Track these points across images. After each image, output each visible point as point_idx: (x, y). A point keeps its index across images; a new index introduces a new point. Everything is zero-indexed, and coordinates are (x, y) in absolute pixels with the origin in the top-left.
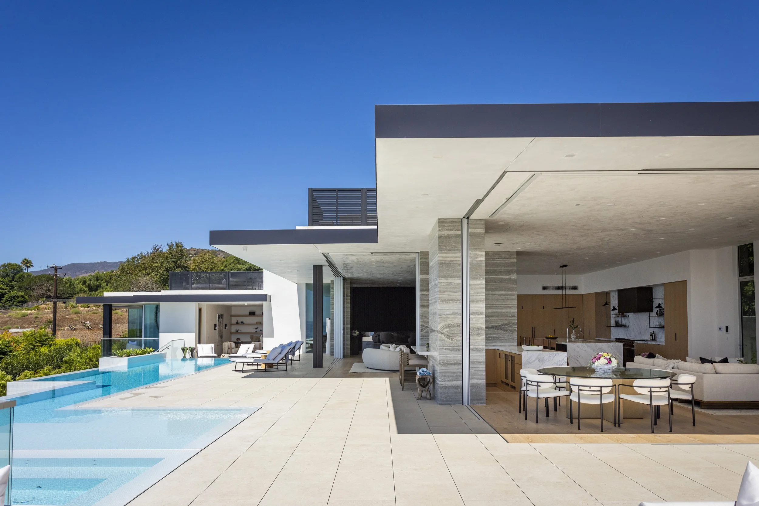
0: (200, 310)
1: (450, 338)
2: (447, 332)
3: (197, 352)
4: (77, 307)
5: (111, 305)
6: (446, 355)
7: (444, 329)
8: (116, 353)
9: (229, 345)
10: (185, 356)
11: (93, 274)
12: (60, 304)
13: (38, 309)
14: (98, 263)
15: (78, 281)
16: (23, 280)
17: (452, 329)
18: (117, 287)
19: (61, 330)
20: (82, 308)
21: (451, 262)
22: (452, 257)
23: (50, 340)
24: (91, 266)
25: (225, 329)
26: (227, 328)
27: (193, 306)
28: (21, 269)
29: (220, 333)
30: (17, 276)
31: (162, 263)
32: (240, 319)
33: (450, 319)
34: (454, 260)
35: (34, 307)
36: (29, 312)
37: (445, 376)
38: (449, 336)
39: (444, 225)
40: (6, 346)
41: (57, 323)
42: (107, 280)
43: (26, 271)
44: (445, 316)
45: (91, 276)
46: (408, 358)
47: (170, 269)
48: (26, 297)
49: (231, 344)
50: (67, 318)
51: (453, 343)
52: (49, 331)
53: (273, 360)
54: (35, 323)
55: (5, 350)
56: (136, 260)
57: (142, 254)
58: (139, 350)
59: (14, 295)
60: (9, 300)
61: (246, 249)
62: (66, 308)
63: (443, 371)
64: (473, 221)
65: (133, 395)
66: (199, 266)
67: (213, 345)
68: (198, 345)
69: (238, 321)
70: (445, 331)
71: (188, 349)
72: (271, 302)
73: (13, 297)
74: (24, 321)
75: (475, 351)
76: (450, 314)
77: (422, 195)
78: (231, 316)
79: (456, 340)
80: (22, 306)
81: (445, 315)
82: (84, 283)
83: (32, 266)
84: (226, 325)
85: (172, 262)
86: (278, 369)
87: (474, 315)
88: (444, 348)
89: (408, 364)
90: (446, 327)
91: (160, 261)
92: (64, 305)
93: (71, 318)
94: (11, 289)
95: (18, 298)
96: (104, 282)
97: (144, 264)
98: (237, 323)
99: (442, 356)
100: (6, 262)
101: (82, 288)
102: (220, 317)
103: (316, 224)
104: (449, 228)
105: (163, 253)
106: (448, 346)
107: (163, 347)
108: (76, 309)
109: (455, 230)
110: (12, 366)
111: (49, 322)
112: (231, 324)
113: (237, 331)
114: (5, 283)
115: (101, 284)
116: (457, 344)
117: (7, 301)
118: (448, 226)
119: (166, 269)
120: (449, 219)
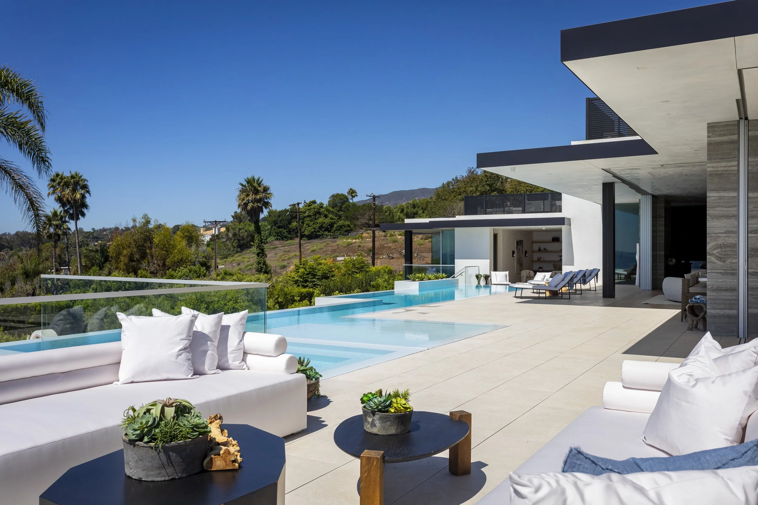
0: (495, 236)
1: (722, 260)
2: (717, 253)
3: (491, 279)
4: (395, 235)
5: (412, 231)
6: (717, 280)
7: (714, 249)
8: (409, 277)
9: (528, 273)
10: (479, 283)
11: (411, 202)
12: (378, 233)
13: (361, 238)
14: (418, 190)
15: (397, 209)
16: (349, 210)
17: (724, 249)
18: (432, 214)
19: (380, 258)
20: (399, 237)
21: (723, 173)
22: (725, 167)
23: (366, 267)
24: (412, 193)
25: (525, 256)
26: (527, 255)
27: (487, 232)
28: (347, 199)
29: (519, 261)
30: (344, 206)
31: (477, 187)
32: (543, 246)
33: (722, 239)
34: (728, 170)
35: (358, 236)
36: (354, 241)
37: (715, 303)
38: (721, 258)
39: (716, 130)
40: (329, 271)
41: (376, 251)
42: (424, 207)
43: (351, 201)
44: (715, 235)
45: (408, 203)
46: (689, 284)
47: (485, 193)
48: (352, 226)
49: (529, 273)
50: (385, 247)
51: (726, 266)
52: (369, 260)
53: (555, 287)
54: (358, 252)
55: (328, 275)
56: (451, 185)
57: (456, 178)
58: (431, 275)
59: (342, 225)
60: (338, 230)
61: (514, 170)
62: (385, 236)
63: (712, 297)
64: (753, 122)
65: (405, 311)
66: (517, 188)
67: (507, 273)
68: (493, 273)
69: (541, 248)
70: (715, 252)
71: (482, 277)
72: (570, 225)
73: (341, 227)
74: (349, 249)
75: (755, 275)
76: (722, 233)
77: (661, 102)
78: (533, 242)
79: (730, 262)
80: (348, 234)
81: (714, 233)
82: (402, 211)
83: (357, 196)
84: (526, 252)
85: (488, 185)
86: (562, 297)
87: (753, 233)
88: (714, 271)
89: (689, 292)
90: (717, 247)
91: (474, 184)
92: (384, 233)
93: (389, 247)
94: (339, 219)
95: (345, 227)
96: (420, 210)
97: (459, 188)
98: (540, 250)
99: (712, 281)
100: (335, 193)
101: (400, 217)
102: (519, 243)
103: (596, 137)
104: (722, 132)
105: (478, 176)
106: (718, 269)
107: (458, 272)
108: (394, 238)
109: (730, 135)
110: (330, 288)
111: (370, 251)
112: (533, 252)
113: (539, 258)
114: (334, 213)
115: (418, 212)
116: (731, 267)
117: (336, 230)
118: (721, 131)
119: (481, 193)
120: (722, 122)
